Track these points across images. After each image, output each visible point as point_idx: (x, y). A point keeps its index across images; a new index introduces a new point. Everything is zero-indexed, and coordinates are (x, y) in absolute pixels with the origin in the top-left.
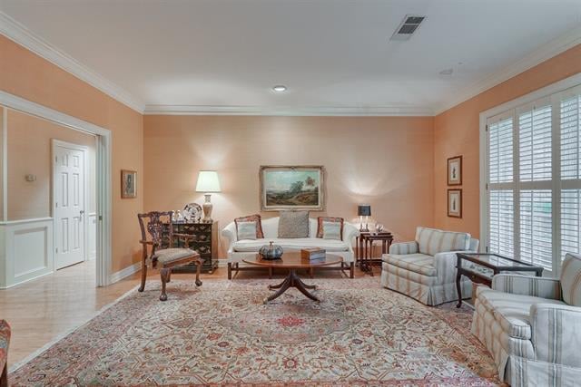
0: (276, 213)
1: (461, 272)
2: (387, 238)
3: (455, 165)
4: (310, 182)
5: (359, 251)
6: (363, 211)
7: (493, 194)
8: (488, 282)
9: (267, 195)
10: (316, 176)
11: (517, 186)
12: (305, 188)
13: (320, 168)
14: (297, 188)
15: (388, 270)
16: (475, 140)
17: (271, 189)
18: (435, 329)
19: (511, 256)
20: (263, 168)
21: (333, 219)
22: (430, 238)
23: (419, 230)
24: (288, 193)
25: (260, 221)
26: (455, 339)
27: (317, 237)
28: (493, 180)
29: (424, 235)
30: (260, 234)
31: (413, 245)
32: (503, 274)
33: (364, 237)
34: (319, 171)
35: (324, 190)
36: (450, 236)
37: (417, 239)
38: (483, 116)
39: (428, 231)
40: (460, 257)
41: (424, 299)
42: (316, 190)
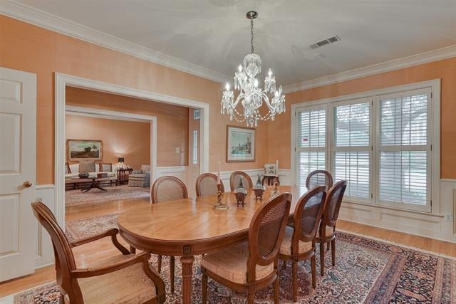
0: (78, 162)
2: (130, 170)
4: (95, 147)
5: (120, 177)
6: (121, 160)
9: (71, 154)
10: (98, 145)
12: (92, 150)
13: (101, 141)
14: (88, 150)
15: (131, 183)
17: (73, 150)
21: (106, 164)
23: (142, 166)
24: (83, 152)
25: (69, 166)
27: (99, 171)
30: (69, 171)
31: (140, 171)
33: (121, 170)
34: (100, 143)
35: (102, 151)
37: (141, 169)
39: (145, 166)
42: (98, 151)
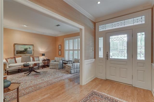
0: (21, 56)
1: (63, 63)
2: (49, 60)
3: (60, 46)
4: (30, 48)
6: (43, 55)
7: (66, 51)
8: (67, 63)
9: (16, 52)
11: (69, 50)
12: (28, 50)
13: (33, 45)
14: (26, 50)
15: (51, 65)
16: (63, 42)
17: (17, 50)
18: (61, 71)
19: (68, 60)
20: (15, 44)
21: (36, 57)
22: (57, 59)
23: (55, 58)
24: (23, 51)
25: (15, 59)
26: (64, 72)
27: (33, 61)
28: (66, 49)
29: (56, 58)
30: (16, 62)
32: (69, 62)
33: (44, 60)
34: (32, 46)
35: (33, 50)
36: (60, 58)
37: (55, 59)
38: (65, 39)
39: (57, 58)
40: (63, 61)
41: (58, 69)
